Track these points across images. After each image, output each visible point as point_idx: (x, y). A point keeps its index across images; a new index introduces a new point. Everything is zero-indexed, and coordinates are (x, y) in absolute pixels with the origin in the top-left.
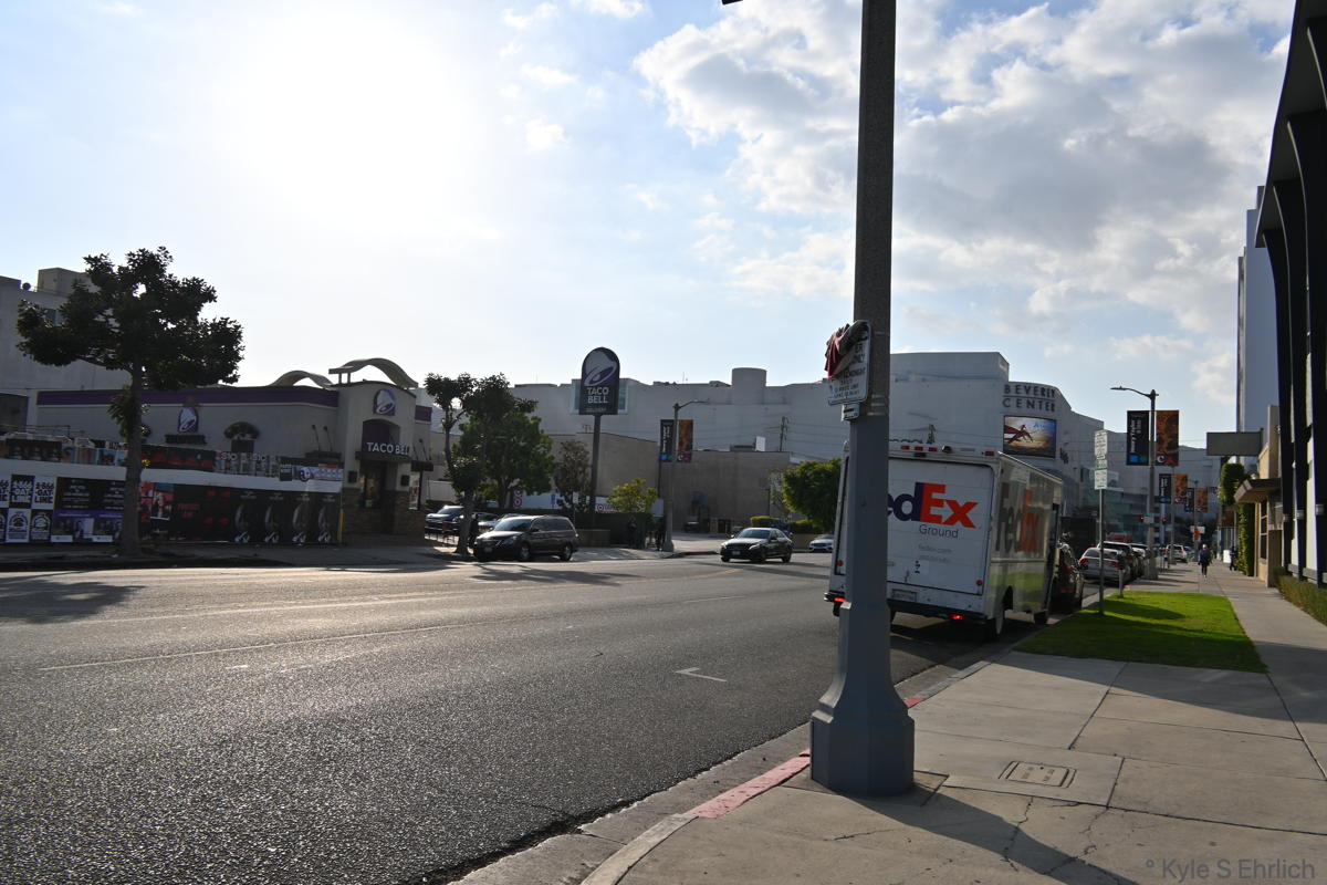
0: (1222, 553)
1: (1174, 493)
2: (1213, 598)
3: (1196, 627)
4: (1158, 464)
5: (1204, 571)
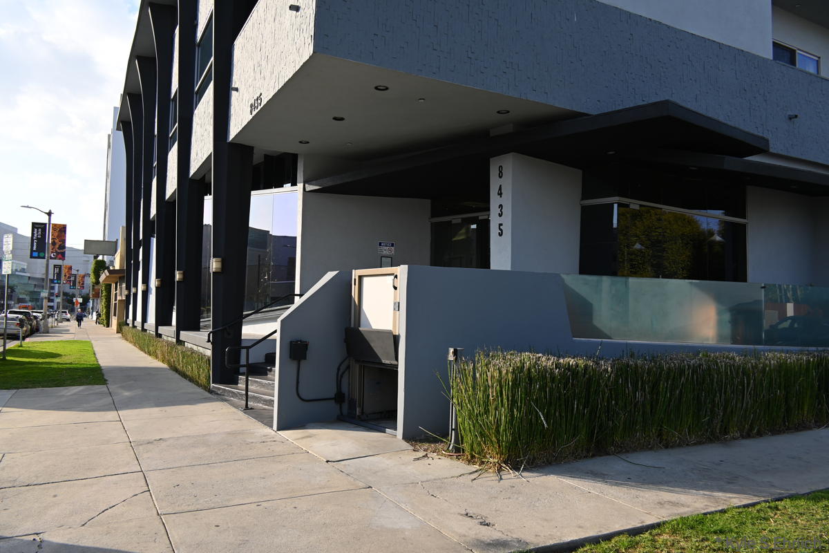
0: (92, 314)
1: (63, 277)
2: (82, 342)
3: (68, 362)
4: (51, 258)
5: (79, 325)
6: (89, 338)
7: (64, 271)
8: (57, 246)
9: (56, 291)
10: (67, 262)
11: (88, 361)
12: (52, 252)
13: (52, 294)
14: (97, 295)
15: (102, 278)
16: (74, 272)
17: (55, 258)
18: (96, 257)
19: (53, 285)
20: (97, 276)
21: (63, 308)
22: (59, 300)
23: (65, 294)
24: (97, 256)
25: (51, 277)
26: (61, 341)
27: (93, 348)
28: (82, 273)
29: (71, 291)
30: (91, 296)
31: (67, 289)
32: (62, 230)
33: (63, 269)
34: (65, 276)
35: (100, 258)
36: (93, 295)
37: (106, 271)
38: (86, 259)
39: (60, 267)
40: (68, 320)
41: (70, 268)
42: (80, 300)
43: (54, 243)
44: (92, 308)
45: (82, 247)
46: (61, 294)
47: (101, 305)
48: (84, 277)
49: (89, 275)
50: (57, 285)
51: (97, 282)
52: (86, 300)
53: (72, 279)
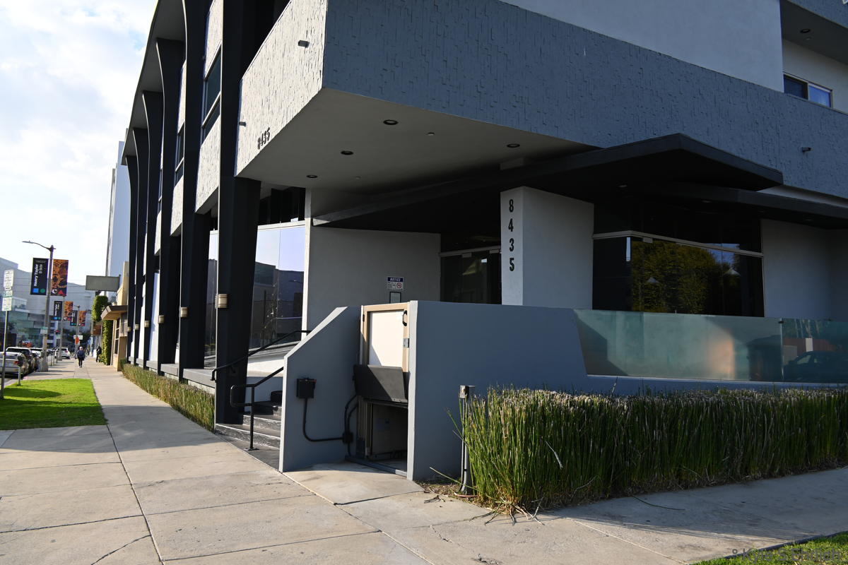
0: (93, 352)
1: (63, 314)
2: (82, 380)
3: (67, 401)
4: (52, 294)
5: (80, 364)
6: (89, 377)
7: (65, 307)
8: (58, 282)
9: (56, 328)
10: (68, 298)
11: (87, 400)
12: (53, 288)
13: (51, 331)
14: (98, 332)
15: (104, 314)
16: (75, 308)
17: (56, 295)
18: (97, 293)
19: (53, 322)
20: (99, 312)
21: (63, 346)
22: (59, 337)
23: (65, 331)
24: (99, 292)
25: (51, 313)
26: (61, 380)
27: (93, 387)
28: (83, 309)
29: (71, 328)
30: (92, 333)
31: (68, 326)
32: (64, 265)
33: (64, 305)
34: (66, 312)
35: (102, 294)
36: (94, 332)
37: (108, 307)
38: (88, 295)
39: (61, 303)
40: (68, 358)
41: (71, 304)
42: (81, 337)
43: (55, 279)
44: (93, 345)
45: (84, 283)
46: (62, 331)
47: (102, 342)
48: (85, 313)
49: (90, 311)
50: (57, 322)
51: (99, 319)
52: (87, 337)
53: (73, 315)
